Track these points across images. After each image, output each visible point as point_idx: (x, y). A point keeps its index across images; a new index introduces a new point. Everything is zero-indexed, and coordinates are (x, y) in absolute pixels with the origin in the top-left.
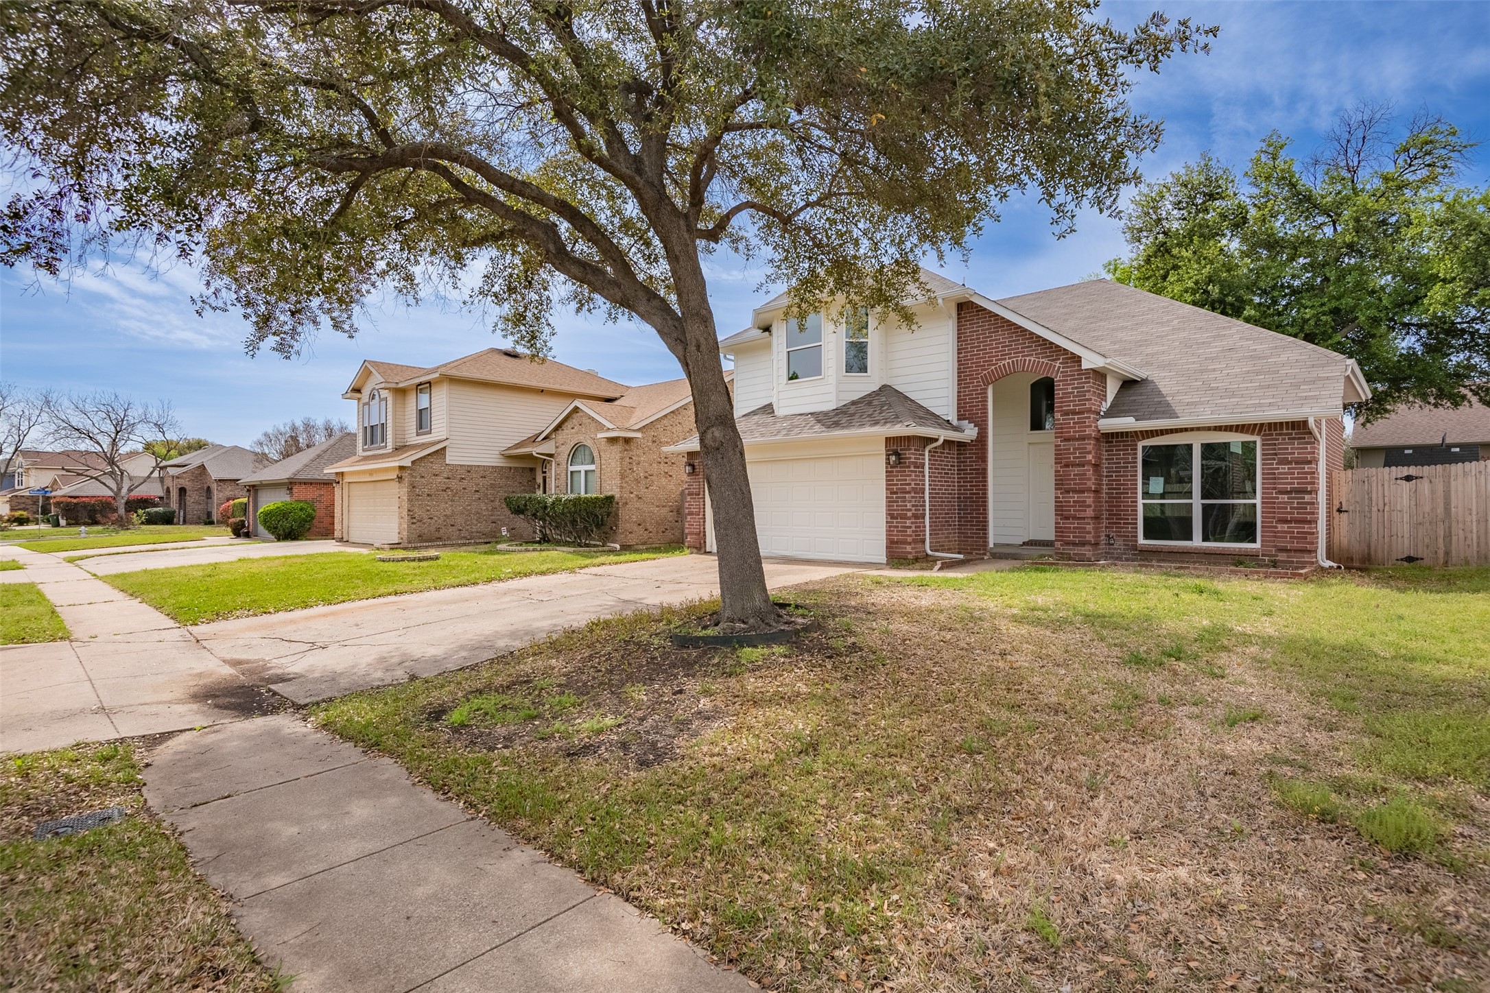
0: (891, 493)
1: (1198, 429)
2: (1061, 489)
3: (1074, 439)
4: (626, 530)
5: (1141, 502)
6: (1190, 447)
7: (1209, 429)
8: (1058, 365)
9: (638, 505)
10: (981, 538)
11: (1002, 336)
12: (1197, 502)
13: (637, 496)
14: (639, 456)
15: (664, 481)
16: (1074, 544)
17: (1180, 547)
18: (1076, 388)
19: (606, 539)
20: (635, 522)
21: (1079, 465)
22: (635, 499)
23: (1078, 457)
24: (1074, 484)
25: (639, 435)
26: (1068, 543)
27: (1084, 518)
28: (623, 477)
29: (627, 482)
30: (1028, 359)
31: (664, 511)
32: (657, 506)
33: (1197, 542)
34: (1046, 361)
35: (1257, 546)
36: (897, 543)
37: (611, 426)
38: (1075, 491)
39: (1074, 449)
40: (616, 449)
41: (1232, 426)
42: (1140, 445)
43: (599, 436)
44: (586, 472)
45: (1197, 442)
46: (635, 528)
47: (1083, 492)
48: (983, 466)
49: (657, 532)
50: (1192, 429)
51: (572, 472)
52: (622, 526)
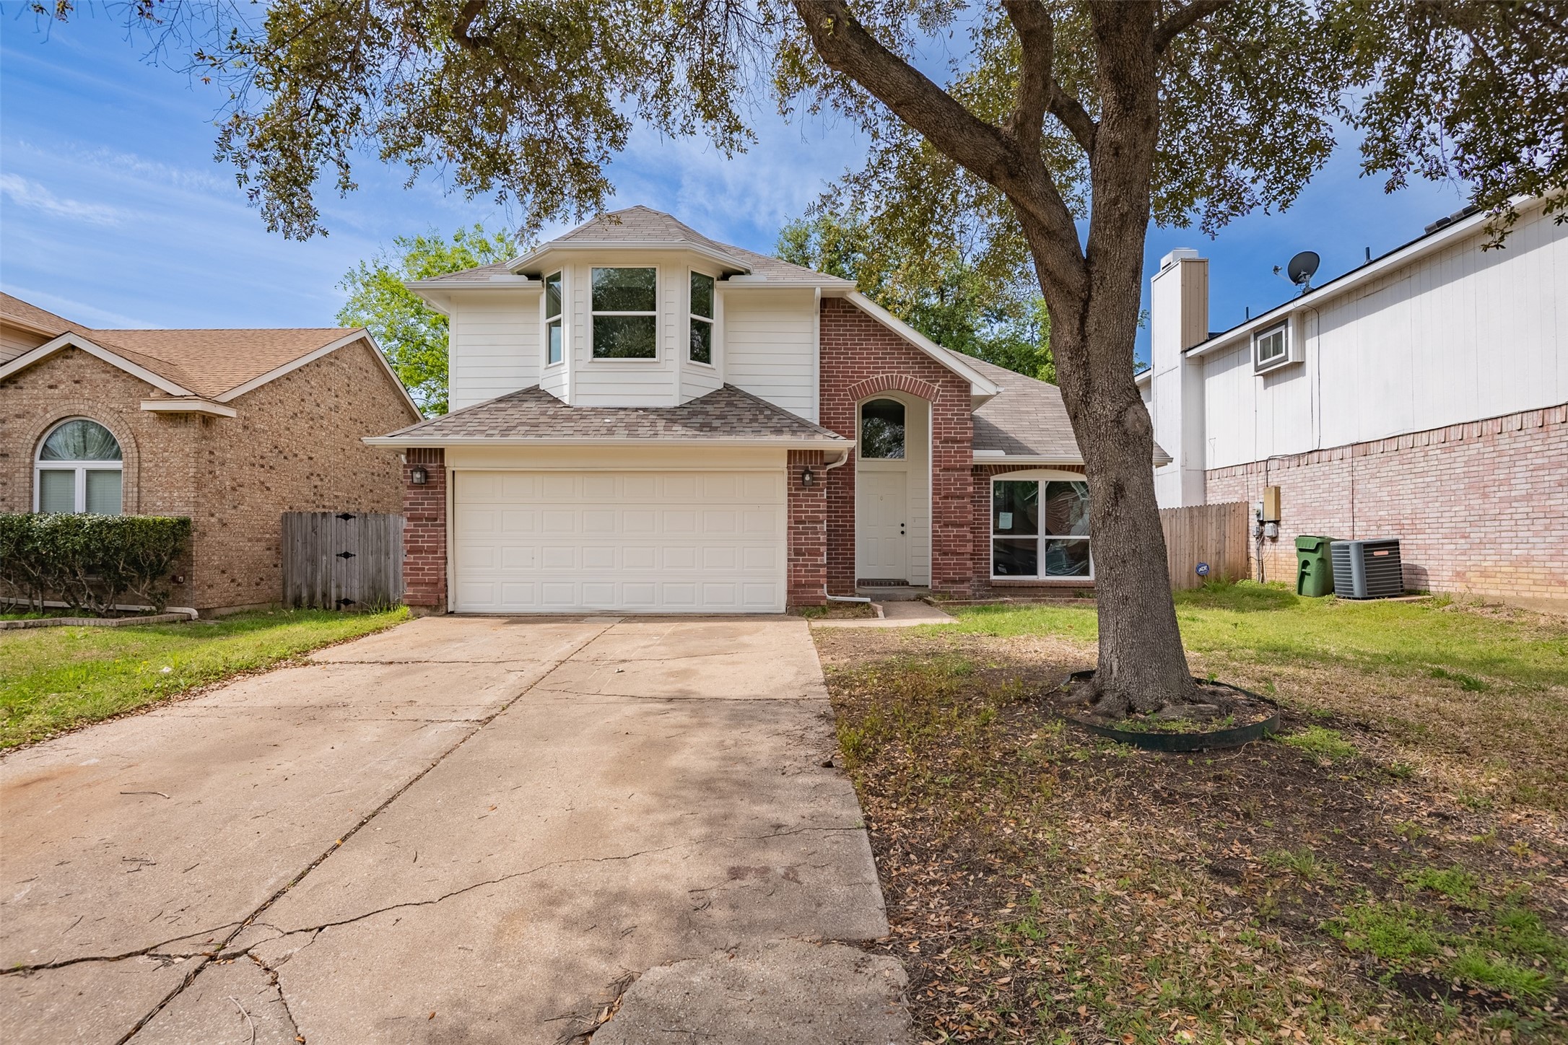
0: (796, 522)
1: (1046, 467)
2: (939, 522)
3: (955, 469)
4: (203, 582)
5: (992, 537)
6: (1035, 485)
7: (1055, 467)
8: (937, 387)
9: (221, 537)
10: (848, 577)
11: (874, 346)
12: (1041, 537)
13: (220, 520)
14: (223, 450)
15: (259, 496)
16: (954, 581)
17: (1029, 582)
18: (956, 415)
19: (161, 601)
20: (217, 567)
21: (958, 497)
22: (218, 527)
23: (958, 489)
24: (955, 517)
25: (231, 413)
26: (946, 581)
27: (963, 554)
28: (199, 486)
29: (205, 496)
30: (904, 376)
31: (259, 548)
32: (250, 540)
33: (1042, 576)
34: (923, 381)
35: (1091, 578)
36: (804, 586)
37: (176, 391)
38: (955, 525)
39: (955, 480)
40: (186, 436)
41: (1074, 466)
42: (993, 479)
43: (145, 406)
44: (90, 473)
45: (1043, 479)
46: (218, 579)
47: (962, 526)
48: (851, 494)
49: (249, 585)
50: (1040, 467)
51: (43, 472)
52: (201, 574)
